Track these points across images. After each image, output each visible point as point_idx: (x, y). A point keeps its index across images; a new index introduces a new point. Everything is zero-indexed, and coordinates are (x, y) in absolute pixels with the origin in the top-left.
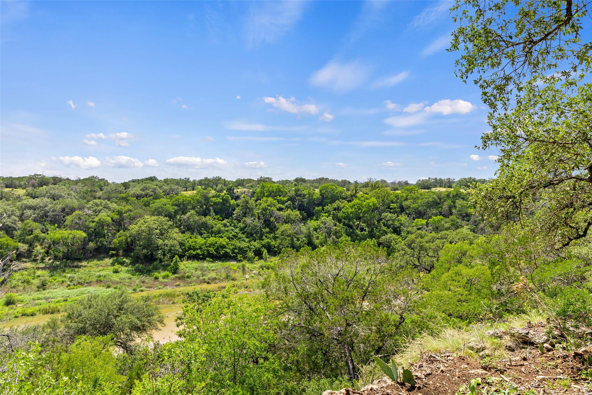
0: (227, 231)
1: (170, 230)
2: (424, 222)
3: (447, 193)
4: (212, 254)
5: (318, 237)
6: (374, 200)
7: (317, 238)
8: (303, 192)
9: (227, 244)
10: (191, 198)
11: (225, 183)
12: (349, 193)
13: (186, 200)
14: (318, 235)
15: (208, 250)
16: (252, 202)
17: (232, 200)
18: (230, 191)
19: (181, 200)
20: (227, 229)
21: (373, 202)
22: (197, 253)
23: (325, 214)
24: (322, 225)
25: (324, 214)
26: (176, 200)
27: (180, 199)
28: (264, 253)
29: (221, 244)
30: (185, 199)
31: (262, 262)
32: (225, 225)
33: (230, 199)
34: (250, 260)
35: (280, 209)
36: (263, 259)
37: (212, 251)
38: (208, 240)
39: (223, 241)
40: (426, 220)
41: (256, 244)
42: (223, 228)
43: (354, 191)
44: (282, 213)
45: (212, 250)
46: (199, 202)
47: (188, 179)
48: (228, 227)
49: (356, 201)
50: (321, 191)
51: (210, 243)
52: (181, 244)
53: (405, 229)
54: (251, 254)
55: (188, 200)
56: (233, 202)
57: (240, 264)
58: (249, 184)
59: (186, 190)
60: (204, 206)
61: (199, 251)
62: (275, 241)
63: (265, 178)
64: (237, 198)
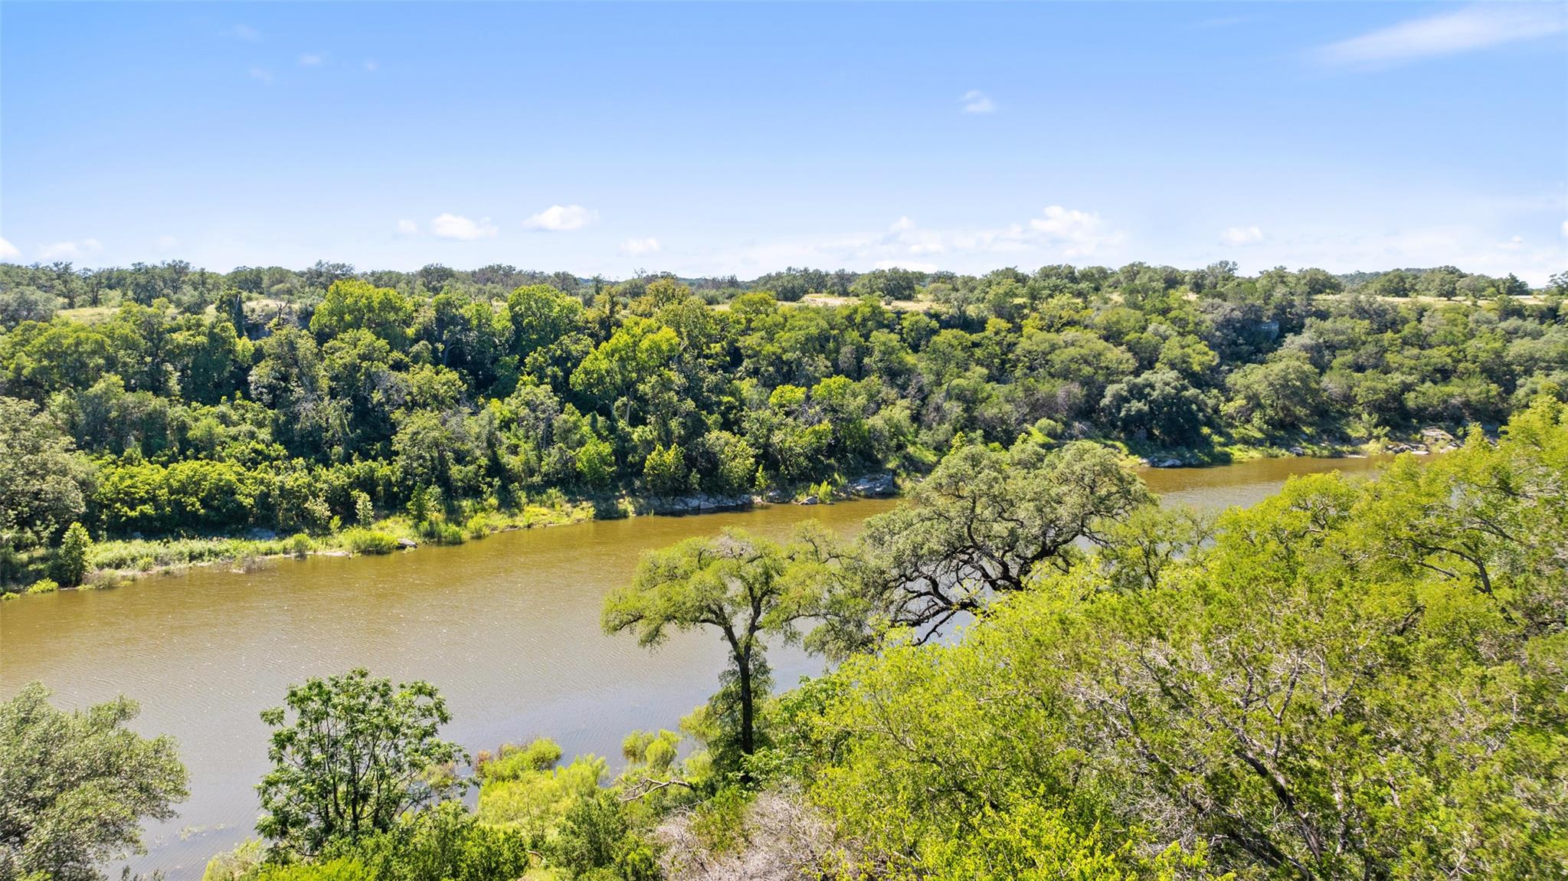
0: (235, 439)
1: (45, 445)
2: (800, 393)
3: (846, 313)
4: (195, 513)
5: (517, 446)
6: (668, 332)
7: (514, 450)
8: (461, 311)
9: (241, 481)
10: (105, 334)
11: (203, 280)
12: (592, 314)
13: (88, 339)
14: (514, 441)
15: (178, 503)
16: (306, 345)
17: (240, 336)
18: (233, 307)
19: (70, 341)
20: (233, 431)
21: (668, 340)
22: (143, 514)
23: (529, 378)
24: (524, 412)
25: (525, 378)
26: (50, 341)
27: (66, 338)
28: (360, 502)
29: (221, 480)
30: (83, 335)
31: (357, 534)
32: (224, 419)
33: (234, 333)
34: (320, 529)
35: (398, 366)
36: (358, 522)
37: (193, 505)
38: (174, 469)
39: (224, 471)
40: (804, 389)
41: (333, 477)
42: (221, 429)
43: (608, 307)
44: (403, 375)
45: (193, 503)
46: (129, 344)
47: (67, 267)
48: (235, 424)
49: (620, 338)
50: (512, 308)
51: (183, 477)
52: (84, 485)
53: (753, 415)
54: (319, 508)
55: (96, 342)
56: (244, 345)
57: (290, 542)
58: (280, 286)
59: (71, 306)
60: (148, 359)
61: (148, 509)
62: (390, 464)
63: (333, 266)
64: (254, 330)
